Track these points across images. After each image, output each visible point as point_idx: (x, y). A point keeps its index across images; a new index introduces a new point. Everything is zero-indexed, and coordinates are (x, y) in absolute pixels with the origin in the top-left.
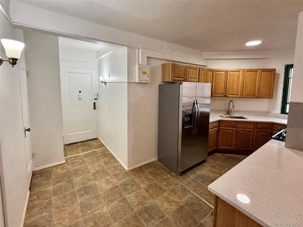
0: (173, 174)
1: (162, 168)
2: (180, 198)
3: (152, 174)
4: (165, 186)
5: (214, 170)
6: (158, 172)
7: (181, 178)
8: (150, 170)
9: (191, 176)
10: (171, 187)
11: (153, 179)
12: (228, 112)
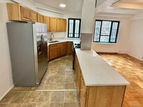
0: (33, 88)
1: (22, 90)
2: (47, 100)
3: (15, 102)
4: (33, 101)
5: (53, 71)
6: (20, 96)
7: (40, 87)
8: (12, 99)
9: (45, 82)
10: (37, 98)
11: (19, 104)
12: (51, 40)
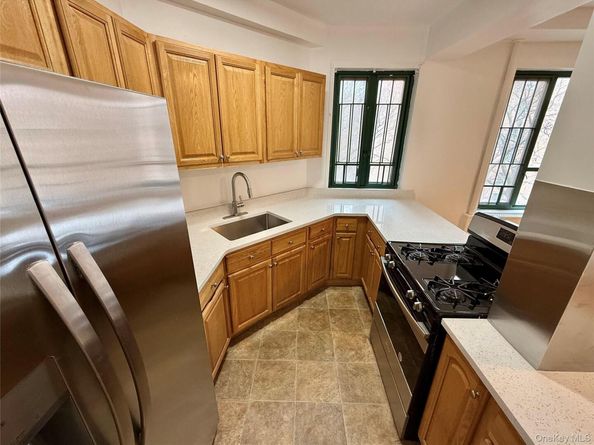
12: (234, 208)
